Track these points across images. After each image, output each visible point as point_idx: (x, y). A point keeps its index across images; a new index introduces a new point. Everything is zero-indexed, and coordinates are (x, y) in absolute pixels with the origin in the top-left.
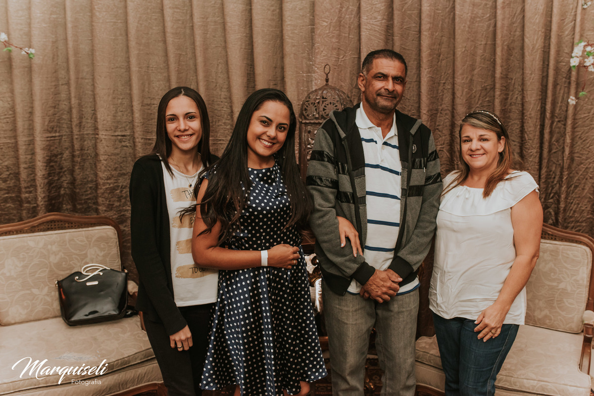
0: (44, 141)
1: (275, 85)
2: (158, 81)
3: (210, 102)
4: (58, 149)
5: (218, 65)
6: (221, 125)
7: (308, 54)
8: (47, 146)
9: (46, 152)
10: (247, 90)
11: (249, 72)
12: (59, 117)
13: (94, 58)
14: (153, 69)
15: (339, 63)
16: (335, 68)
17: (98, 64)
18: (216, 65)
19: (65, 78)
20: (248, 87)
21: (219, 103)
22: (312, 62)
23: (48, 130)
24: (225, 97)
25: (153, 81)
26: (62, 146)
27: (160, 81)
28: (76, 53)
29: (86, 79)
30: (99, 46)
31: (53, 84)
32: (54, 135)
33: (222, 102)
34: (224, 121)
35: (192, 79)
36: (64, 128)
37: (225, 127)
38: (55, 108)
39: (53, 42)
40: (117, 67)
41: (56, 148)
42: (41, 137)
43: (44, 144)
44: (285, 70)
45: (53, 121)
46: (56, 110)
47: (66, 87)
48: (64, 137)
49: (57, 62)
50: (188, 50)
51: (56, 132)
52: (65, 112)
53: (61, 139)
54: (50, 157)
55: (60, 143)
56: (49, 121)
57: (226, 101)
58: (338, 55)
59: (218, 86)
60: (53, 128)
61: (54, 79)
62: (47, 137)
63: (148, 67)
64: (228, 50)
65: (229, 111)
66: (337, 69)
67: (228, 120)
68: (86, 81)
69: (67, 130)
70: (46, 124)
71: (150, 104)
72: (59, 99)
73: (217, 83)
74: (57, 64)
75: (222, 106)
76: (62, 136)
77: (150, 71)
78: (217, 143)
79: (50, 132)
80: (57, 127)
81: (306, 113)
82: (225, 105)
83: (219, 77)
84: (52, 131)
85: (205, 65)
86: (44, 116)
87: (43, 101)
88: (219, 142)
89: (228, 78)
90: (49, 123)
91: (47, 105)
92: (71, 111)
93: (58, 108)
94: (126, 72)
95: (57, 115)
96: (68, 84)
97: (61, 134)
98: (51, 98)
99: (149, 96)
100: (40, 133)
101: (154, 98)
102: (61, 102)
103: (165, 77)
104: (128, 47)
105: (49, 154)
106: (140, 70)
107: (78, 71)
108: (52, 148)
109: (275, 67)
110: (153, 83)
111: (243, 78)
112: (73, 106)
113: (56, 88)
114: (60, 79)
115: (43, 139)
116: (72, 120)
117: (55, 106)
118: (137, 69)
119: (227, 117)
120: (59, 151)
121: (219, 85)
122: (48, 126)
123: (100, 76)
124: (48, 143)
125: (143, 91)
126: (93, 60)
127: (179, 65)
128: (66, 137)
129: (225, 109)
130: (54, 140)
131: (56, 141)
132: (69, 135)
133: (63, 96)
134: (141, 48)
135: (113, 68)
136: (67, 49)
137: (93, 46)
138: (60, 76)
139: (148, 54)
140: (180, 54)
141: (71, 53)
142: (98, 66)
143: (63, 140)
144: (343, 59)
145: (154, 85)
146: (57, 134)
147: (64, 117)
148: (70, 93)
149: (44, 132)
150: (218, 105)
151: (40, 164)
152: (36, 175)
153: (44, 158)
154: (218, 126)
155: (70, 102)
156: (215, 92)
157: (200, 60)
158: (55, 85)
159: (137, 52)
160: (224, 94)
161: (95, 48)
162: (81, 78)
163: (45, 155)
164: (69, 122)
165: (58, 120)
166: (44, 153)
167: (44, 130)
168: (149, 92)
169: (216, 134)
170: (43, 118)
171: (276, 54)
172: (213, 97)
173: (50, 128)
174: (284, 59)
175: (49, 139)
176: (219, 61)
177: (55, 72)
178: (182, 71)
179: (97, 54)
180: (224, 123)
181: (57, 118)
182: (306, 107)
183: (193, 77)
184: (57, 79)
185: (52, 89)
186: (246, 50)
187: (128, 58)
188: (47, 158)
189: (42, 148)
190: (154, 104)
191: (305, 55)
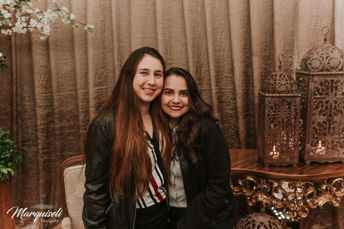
0: (95, 92)
1: (266, 46)
2: (177, 46)
3: (216, 61)
4: (104, 98)
5: (222, 33)
6: (224, 78)
7: (292, 22)
8: (97, 96)
9: (97, 100)
10: (244, 51)
11: (246, 37)
12: (106, 75)
13: (131, 31)
14: (174, 37)
15: (317, 28)
16: (314, 32)
17: (134, 36)
18: (221, 33)
19: (110, 47)
20: (245, 49)
21: (222, 61)
22: (294, 28)
23: (98, 84)
24: (227, 57)
25: (173, 46)
26: (107, 96)
27: (178, 46)
28: (119, 28)
29: (125, 47)
30: (135, 22)
31: (102, 51)
32: (102, 88)
33: (224, 60)
34: (225, 75)
35: (202, 44)
36: (109, 82)
37: (226, 79)
38: (103, 69)
39: (102, 21)
40: (147, 38)
41: (103, 97)
42: (94, 90)
43: (96, 95)
44: (275, 34)
45: (102, 78)
46: (104, 70)
47: (110, 53)
48: (108, 89)
49: (104, 35)
50: (200, 23)
51: (103, 85)
52: (110, 71)
53: (106, 91)
54: (100, 104)
55: (106, 93)
56: (99, 78)
57: (227, 59)
58: (317, 21)
59: (221, 49)
60: (101, 83)
61: (102, 48)
62: (98, 90)
63: (170, 36)
64: (231, 21)
65: (230, 67)
66: (315, 33)
67: (229, 74)
68: (125, 48)
69: (111, 84)
70: (97, 80)
71: (171, 63)
72: (105, 62)
73: (221, 46)
74: (104, 37)
75: (225, 64)
76: (107, 88)
77: (171, 40)
78: (220, 91)
79: (100, 86)
80: (104, 82)
81: (311, 66)
82: (226, 62)
83: (223, 42)
84: (101, 85)
85: (213, 33)
86: (95, 75)
87: (95, 64)
88: (222, 90)
89: (231, 42)
90: (98, 80)
91: (97, 66)
92: (115, 70)
93: (105, 69)
94: (153, 41)
95: (104, 74)
96: (113, 51)
97: (107, 87)
98: (100, 61)
99: (171, 58)
100: (93, 87)
101: (174, 59)
102: (107, 64)
103: (182, 43)
104: (155, 22)
105: (99, 102)
106: (165, 38)
107: (119, 42)
108: (101, 97)
109: (266, 33)
110: (173, 48)
111: (242, 42)
112: (116, 67)
113: (103, 54)
114: (106, 48)
115: (94, 91)
116: (116, 77)
117: (103, 67)
118: (163, 38)
119: (228, 72)
120: (106, 99)
121: (223, 48)
122: (98, 81)
123: (135, 44)
124: (98, 94)
125: (167, 54)
126: (130, 33)
127: (193, 34)
128: (110, 89)
129: (226, 66)
130: (102, 91)
131: (103, 92)
132: (112, 87)
133: (109, 60)
134: (166, 22)
135: (144, 38)
136: (112, 26)
137: (130, 22)
138: (106, 46)
139: (170, 27)
140: (195, 26)
141: (115, 28)
142: (134, 37)
143: (108, 91)
144: (320, 25)
145: (174, 49)
146: (104, 87)
147: (108, 75)
148: (113, 58)
149: (96, 86)
150: (222, 62)
151: (92, 109)
152: (90, 117)
153: (95, 105)
154: (222, 78)
155: (114, 65)
156: (219, 53)
157: (209, 29)
158: (103, 52)
159: (163, 26)
160: (226, 54)
161: (132, 24)
162: (122, 46)
163: (96, 102)
164: (112, 79)
165: (105, 77)
166: (95, 101)
167: (96, 85)
168: (170, 55)
169: (220, 84)
170: (95, 76)
171: (267, 23)
172: (219, 57)
173: (100, 83)
174: (274, 27)
175: (98, 91)
176: (223, 30)
177: (103, 43)
178: (195, 39)
179: (134, 28)
180: (226, 76)
181: (104, 76)
182: (310, 62)
183: (203, 42)
184: (105, 48)
185: (101, 55)
186: (244, 21)
187: (156, 30)
188: (97, 104)
189: (94, 98)
190: (174, 64)
191: (290, 22)
